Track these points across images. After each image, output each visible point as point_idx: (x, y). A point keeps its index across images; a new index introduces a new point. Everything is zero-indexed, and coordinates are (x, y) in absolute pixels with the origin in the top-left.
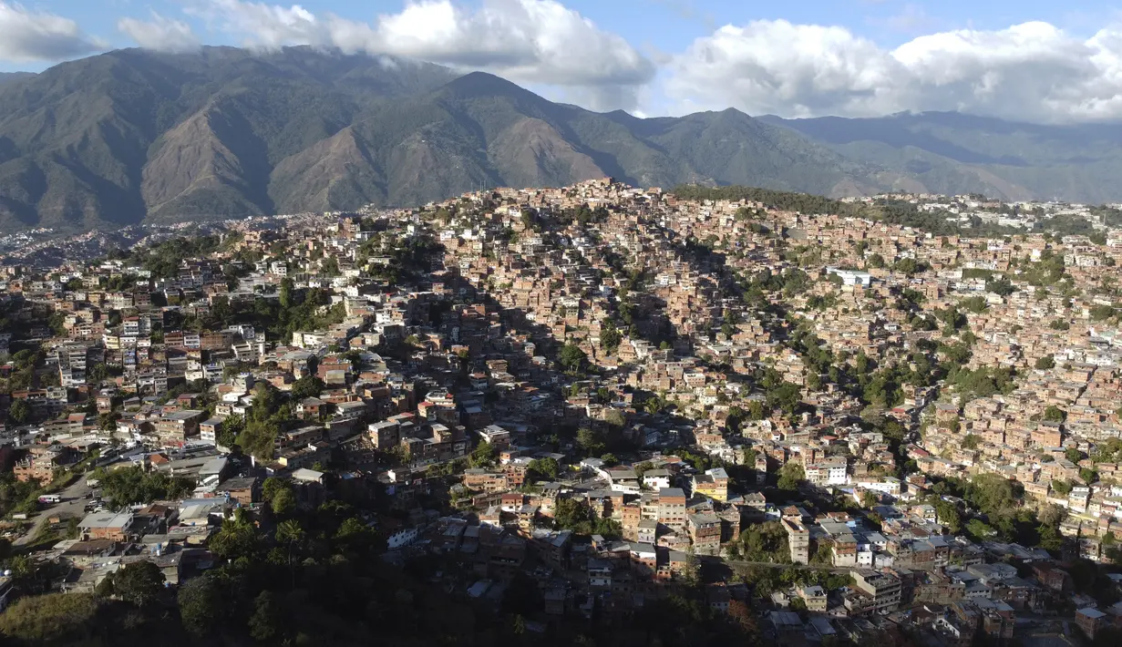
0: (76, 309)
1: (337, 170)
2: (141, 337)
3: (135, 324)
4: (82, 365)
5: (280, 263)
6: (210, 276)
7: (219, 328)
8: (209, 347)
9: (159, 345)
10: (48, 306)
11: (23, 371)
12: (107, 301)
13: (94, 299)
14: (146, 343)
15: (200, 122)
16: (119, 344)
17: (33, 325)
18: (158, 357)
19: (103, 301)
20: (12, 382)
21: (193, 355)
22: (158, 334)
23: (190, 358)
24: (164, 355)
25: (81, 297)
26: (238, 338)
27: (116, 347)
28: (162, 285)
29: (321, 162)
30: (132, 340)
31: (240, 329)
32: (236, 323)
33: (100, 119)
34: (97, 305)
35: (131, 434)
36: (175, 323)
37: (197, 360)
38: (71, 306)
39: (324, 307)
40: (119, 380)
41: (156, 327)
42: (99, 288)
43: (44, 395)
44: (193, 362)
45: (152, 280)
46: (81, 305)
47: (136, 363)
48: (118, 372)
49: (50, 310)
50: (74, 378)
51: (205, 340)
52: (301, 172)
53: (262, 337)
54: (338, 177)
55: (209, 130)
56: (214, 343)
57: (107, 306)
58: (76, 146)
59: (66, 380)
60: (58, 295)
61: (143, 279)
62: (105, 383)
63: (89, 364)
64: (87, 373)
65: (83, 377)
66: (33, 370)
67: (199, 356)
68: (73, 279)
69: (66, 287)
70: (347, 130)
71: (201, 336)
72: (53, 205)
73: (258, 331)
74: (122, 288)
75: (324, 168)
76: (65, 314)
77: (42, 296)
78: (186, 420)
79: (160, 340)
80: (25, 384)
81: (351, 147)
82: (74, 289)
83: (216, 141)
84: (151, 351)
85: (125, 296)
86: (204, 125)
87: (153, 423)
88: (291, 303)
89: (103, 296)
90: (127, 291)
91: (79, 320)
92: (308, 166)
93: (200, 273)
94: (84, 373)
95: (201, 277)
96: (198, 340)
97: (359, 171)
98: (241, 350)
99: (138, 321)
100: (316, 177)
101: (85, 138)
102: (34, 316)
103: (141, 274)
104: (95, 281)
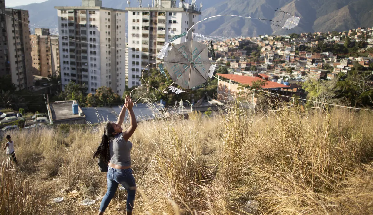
0: (266, 46)
1: (340, 22)
2: (291, 52)
3: (290, 48)
4: (272, 58)
5: (337, 36)
6: (310, 39)
7: (319, 52)
8: (315, 58)
9: (297, 56)
10: (257, 44)
11: (254, 58)
12: (275, 44)
13: (271, 43)
14: (293, 54)
15: (292, 5)
16: (284, 54)
17: (253, 49)
18: (297, 59)
19: (274, 44)
20: (251, 61)
21: (309, 60)
22: (297, 52)
23: (308, 61)
24: (299, 58)
25: (267, 42)
26: (326, 57)
27: (282, 54)
28: (293, 41)
29: (334, 18)
30: (288, 53)
31: (327, 54)
32: (325, 51)
33: (262, 4)
34: (272, 45)
35: (298, 75)
36: (303, 48)
37: (311, 62)
38: (264, 45)
39: (363, 49)
40: (283, 65)
41: (297, 49)
42: (273, 40)
43: (260, 66)
44: (309, 62)
45: (290, 39)
46: (267, 45)
47: (289, 60)
48: (283, 62)
49: (258, 46)
50: (269, 62)
51: (314, 56)
52: (325, 22)
53: (335, 57)
54: (339, 24)
55: (295, 7)
56: (317, 57)
57: (275, 46)
58: (254, 12)
59: (266, 62)
60: (260, 41)
61: (287, 38)
62: (279, 65)
63: (274, 58)
64: (273, 61)
65: (272, 62)
66: (257, 58)
67: (311, 60)
68: (265, 37)
69: (263, 39)
70: (347, 7)
71: (313, 54)
72: (245, 30)
73: (334, 55)
74: (281, 40)
75: (334, 21)
76: (262, 47)
77: (256, 41)
78: (321, 72)
79: (298, 54)
80: (255, 61)
81: (347, 13)
82: (265, 40)
83: (297, 11)
84: (295, 57)
85: (281, 43)
86: (293, 5)
87: (306, 72)
88: (348, 46)
89: (274, 43)
90: (282, 42)
91: (266, 49)
92: (328, 20)
93: (307, 38)
94: (272, 61)
95: (307, 39)
96: (311, 55)
97: (348, 22)
98: (327, 61)
99: (291, 47)
100: (331, 24)
101: (257, 11)
102: (253, 47)
103: (287, 37)
104: (272, 38)
